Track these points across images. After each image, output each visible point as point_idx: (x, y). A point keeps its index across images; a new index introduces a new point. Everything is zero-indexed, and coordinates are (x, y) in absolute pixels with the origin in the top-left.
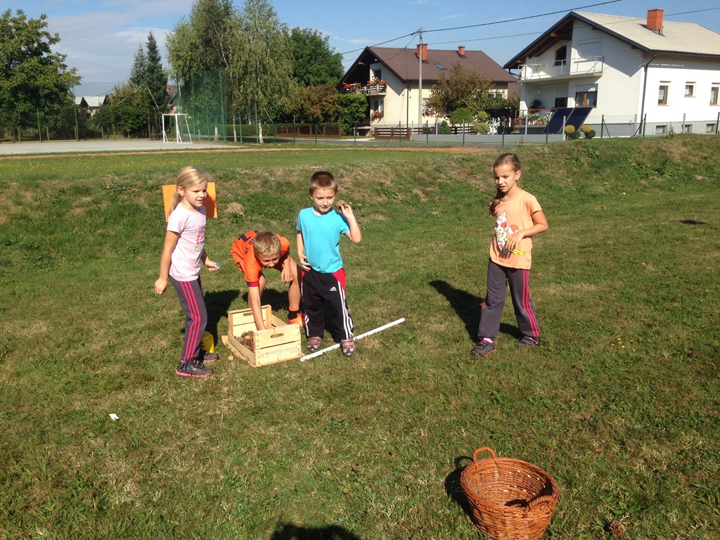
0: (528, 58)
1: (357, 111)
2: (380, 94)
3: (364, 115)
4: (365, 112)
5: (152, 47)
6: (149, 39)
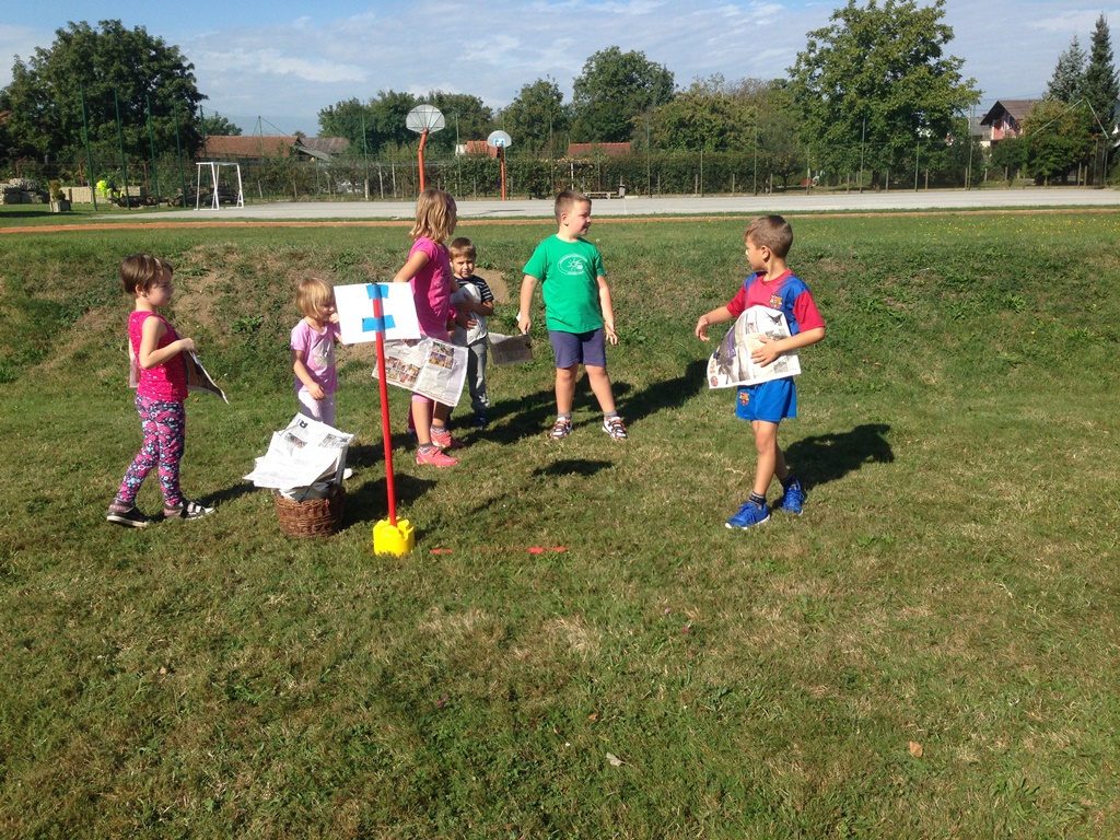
5: (1101, 40)
6: (1098, 26)
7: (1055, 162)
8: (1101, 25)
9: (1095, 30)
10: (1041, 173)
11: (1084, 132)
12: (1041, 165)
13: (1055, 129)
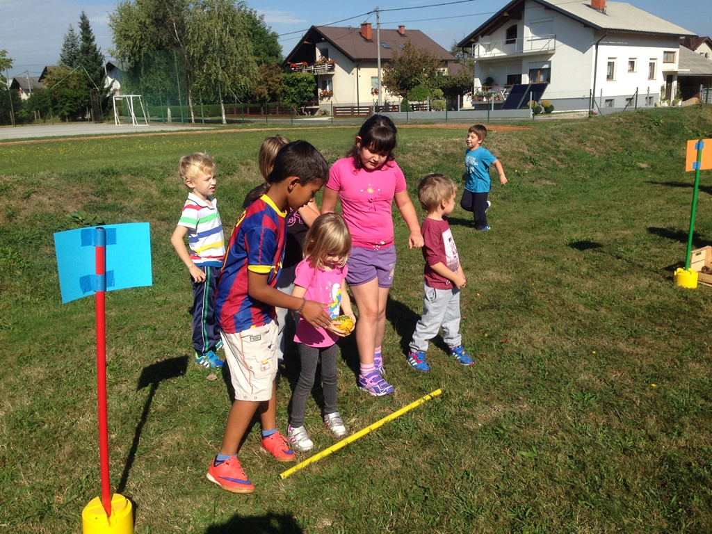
0: (480, 37)
1: (305, 91)
2: (329, 73)
3: (312, 95)
4: (313, 92)
5: (85, 27)
6: (82, 19)
7: (70, 107)
8: (83, 18)
9: (80, 21)
10: (63, 114)
11: (85, 87)
12: (62, 108)
13: (65, 84)
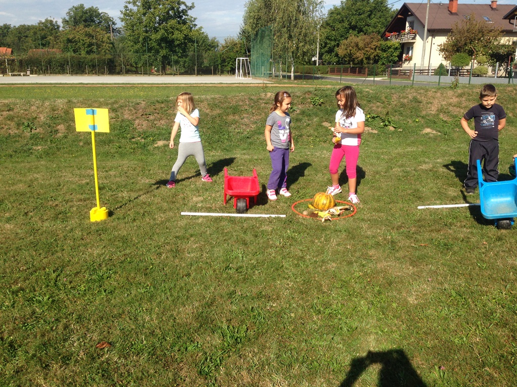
2: (412, 41)
3: (397, 59)
4: (398, 56)
7: (232, 64)
